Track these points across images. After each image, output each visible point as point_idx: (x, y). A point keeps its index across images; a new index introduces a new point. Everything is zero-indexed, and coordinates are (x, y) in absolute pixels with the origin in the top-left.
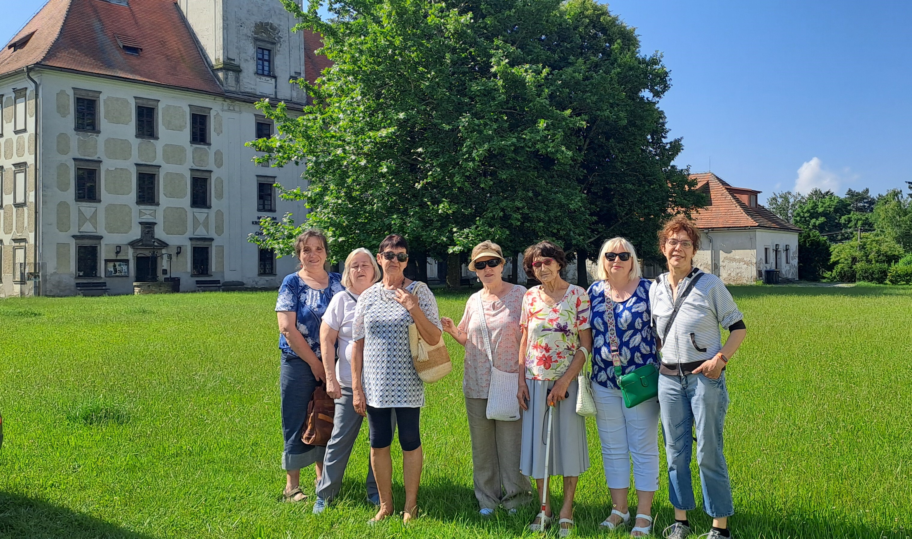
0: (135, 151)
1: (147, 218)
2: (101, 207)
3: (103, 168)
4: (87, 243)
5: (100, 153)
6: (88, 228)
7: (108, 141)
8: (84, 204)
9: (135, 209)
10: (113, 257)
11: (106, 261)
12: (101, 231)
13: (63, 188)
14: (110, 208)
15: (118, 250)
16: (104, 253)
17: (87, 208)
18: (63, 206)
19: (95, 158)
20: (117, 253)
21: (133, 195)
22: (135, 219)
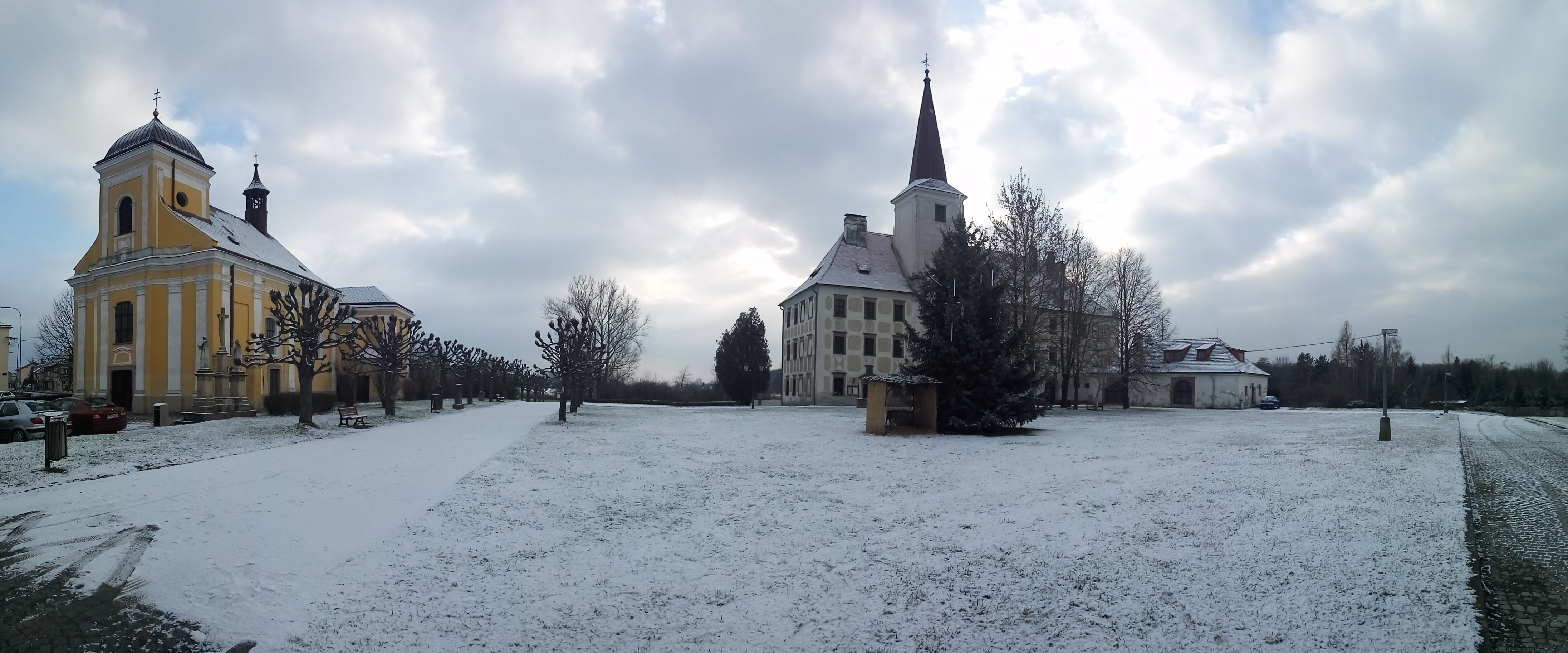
0: (863, 326)
1: (869, 363)
2: (846, 357)
3: (848, 336)
4: (839, 376)
5: (846, 328)
6: (839, 368)
7: (850, 322)
8: (837, 355)
9: (863, 358)
10: (851, 384)
11: (848, 386)
12: (846, 370)
13: (828, 347)
14: (851, 358)
15: (854, 380)
16: (847, 382)
17: (839, 358)
18: (827, 356)
19: (843, 331)
20: (853, 382)
21: (862, 351)
22: (863, 364)
